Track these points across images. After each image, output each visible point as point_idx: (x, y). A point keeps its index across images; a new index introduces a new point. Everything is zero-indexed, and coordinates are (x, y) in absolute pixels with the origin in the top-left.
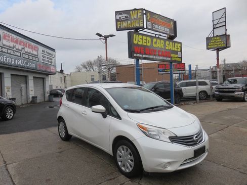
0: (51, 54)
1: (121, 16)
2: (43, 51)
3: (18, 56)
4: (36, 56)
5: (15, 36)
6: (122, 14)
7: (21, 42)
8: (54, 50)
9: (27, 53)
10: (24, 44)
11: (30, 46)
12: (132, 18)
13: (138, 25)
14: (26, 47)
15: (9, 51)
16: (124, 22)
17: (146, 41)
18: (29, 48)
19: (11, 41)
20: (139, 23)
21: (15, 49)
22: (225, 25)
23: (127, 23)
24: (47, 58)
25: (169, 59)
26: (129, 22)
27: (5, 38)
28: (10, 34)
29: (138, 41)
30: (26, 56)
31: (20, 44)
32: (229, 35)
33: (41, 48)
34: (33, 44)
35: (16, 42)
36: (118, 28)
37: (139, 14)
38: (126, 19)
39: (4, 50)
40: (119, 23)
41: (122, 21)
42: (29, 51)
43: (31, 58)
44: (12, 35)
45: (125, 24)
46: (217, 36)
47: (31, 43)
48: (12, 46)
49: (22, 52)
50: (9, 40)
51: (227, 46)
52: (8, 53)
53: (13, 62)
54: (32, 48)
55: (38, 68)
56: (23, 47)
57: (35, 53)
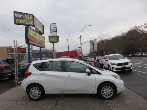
1: (18, 15)
6: (18, 14)
12: (26, 18)
13: (30, 24)
16: (20, 20)
20: (31, 22)
22: (56, 31)
23: (23, 20)
25: (41, 46)
26: (24, 20)
32: (58, 36)
36: (16, 22)
37: (31, 17)
38: (22, 18)
40: (16, 19)
41: (19, 18)
46: (53, 36)
51: (58, 41)
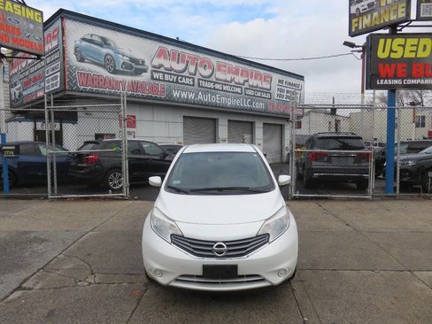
0: (295, 85)
1: (360, 5)
2: (279, 81)
3: (237, 93)
4: (268, 91)
5: (234, 64)
6: (361, 1)
7: (243, 71)
8: (301, 78)
9: (252, 87)
10: (248, 74)
11: (257, 76)
12: (383, 4)
13: (393, 18)
14: (252, 77)
15: (225, 88)
16: (365, 18)
17: (415, 48)
18: (256, 78)
19: (229, 72)
20: (396, 12)
21: (233, 84)
23: (372, 16)
24: (288, 92)
26: (375, 14)
27: (219, 69)
28: (227, 62)
29: (391, 51)
30: (250, 92)
31: (242, 75)
33: (276, 77)
34: (262, 71)
35: (236, 72)
36: (353, 30)
38: (370, 9)
39: (217, 86)
40: (354, 21)
41: (361, 15)
42: (255, 85)
43: (259, 94)
44: (231, 63)
45: (366, 21)
47: (260, 70)
48: (229, 79)
49: (243, 87)
50: (225, 71)
52: (222, 90)
53: (229, 102)
54: (261, 79)
55: (270, 109)
56: (246, 79)
57: (266, 85)
